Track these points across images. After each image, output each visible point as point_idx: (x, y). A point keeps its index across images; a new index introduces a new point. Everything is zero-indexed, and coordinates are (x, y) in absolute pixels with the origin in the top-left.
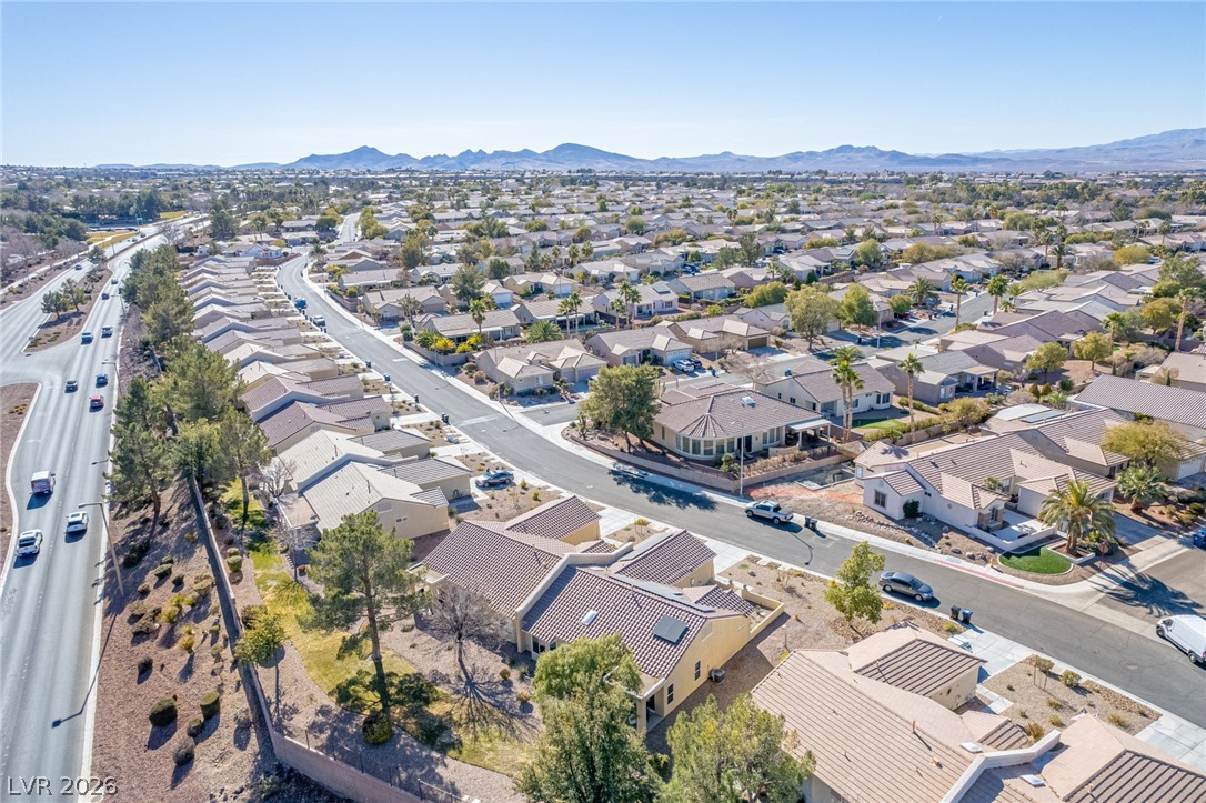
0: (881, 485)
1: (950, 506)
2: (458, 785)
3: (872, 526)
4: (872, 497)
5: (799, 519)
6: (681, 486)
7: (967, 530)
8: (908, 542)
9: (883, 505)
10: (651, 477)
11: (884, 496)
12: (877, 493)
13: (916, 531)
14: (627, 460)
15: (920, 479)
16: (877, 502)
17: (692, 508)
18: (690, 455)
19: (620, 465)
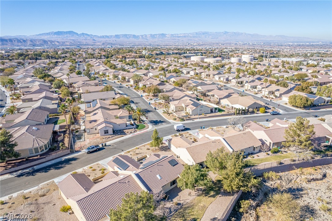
0: (106, 128)
1: (119, 125)
2: (212, 218)
3: (110, 138)
4: (103, 132)
5: (101, 146)
6: (53, 162)
7: (125, 128)
8: (122, 136)
9: (107, 133)
10: (36, 168)
11: (107, 131)
12: (105, 131)
13: (119, 134)
14: (14, 170)
15: (109, 123)
16: (105, 133)
17: (73, 162)
18: (40, 153)
19: (15, 173)
